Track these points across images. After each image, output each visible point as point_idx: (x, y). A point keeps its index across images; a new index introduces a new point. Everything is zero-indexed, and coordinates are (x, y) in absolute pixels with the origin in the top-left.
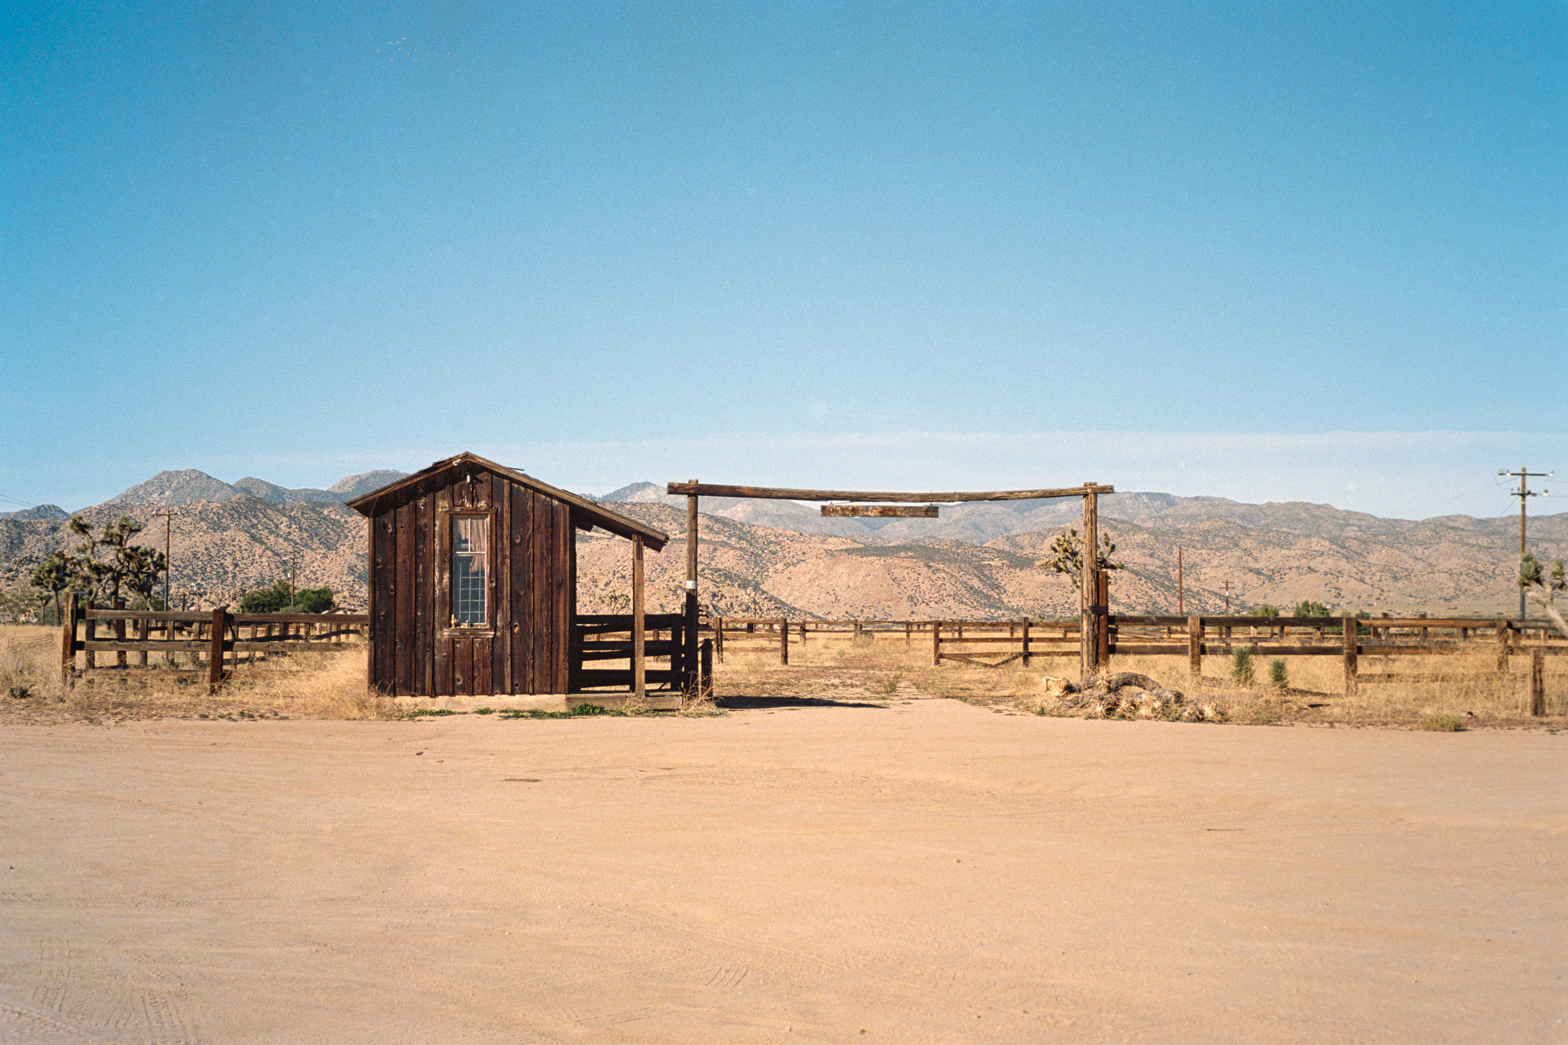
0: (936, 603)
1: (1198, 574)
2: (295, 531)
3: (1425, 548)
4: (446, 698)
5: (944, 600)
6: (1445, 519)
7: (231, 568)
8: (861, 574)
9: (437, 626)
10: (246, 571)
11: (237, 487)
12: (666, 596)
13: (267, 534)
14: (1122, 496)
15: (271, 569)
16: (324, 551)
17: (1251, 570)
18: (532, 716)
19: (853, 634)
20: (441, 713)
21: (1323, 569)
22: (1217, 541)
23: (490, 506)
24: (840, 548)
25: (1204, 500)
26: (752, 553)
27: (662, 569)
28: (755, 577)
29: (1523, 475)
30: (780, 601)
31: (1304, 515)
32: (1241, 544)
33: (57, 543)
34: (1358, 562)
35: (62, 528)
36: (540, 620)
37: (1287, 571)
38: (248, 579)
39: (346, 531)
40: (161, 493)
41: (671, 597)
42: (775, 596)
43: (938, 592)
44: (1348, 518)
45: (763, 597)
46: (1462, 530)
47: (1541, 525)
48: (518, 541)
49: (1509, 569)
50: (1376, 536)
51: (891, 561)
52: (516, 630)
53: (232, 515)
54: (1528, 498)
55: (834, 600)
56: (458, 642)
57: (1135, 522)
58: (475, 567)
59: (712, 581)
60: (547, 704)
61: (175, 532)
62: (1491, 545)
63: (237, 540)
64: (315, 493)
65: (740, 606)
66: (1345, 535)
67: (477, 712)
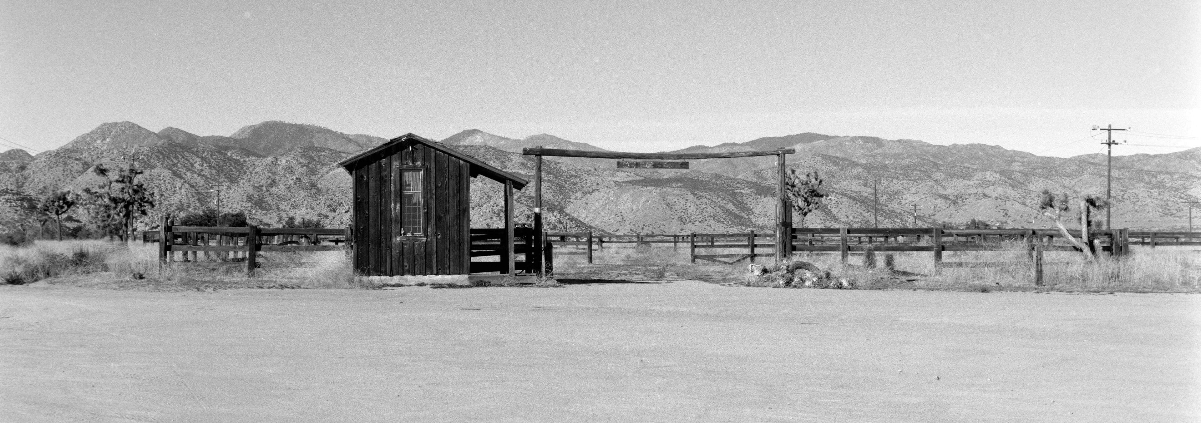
0: (700, 222)
1: (900, 199)
2: (206, 169)
3: (1072, 179)
4: (399, 277)
5: (706, 220)
6: (1087, 157)
7: (158, 197)
8: (643, 200)
9: (393, 235)
10: (169, 199)
11: (161, 135)
12: (491, 218)
13: (185, 171)
14: (844, 139)
15: (188, 198)
16: (228, 183)
17: (940, 196)
18: (450, 287)
19: (636, 244)
20: (397, 285)
21: (994, 195)
22: (914, 173)
23: (423, 165)
24: (626, 180)
25: (906, 142)
26: (557, 184)
27: (488, 197)
28: (560, 203)
29: (1109, 130)
30: (580, 221)
31: (980, 153)
32: (933, 176)
33: (25, 178)
34: (1021, 190)
35: (29, 167)
36: (453, 231)
37: (967, 197)
38: (171, 205)
39: (245, 168)
40: (103, 140)
41: (495, 219)
42: (576, 217)
43: (701, 214)
44: (1013, 156)
45: (566, 218)
46: (1100, 165)
47: (1159, 161)
48: (439, 185)
49: (1134, 195)
50: (1035, 169)
51: (665, 189)
52: (439, 237)
53: (158, 157)
54: (1113, 146)
55: (621, 221)
56: (406, 244)
57: (853, 159)
58: (414, 200)
59: (527, 206)
60: (457, 280)
61: (115, 170)
62: (1121, 176)
63: (162, 176)
64: (221, 139)
65: (548, 225)
66: (1012, 169)
67: (417, 285)
